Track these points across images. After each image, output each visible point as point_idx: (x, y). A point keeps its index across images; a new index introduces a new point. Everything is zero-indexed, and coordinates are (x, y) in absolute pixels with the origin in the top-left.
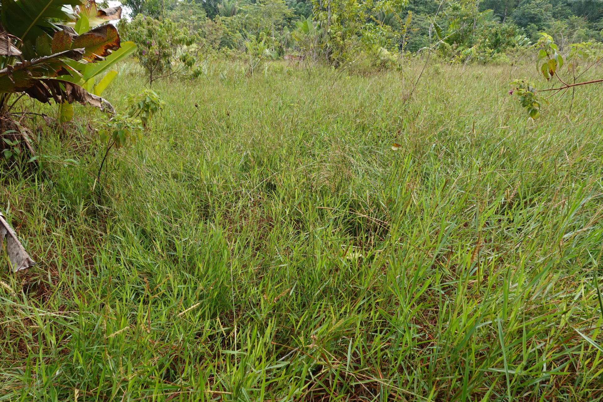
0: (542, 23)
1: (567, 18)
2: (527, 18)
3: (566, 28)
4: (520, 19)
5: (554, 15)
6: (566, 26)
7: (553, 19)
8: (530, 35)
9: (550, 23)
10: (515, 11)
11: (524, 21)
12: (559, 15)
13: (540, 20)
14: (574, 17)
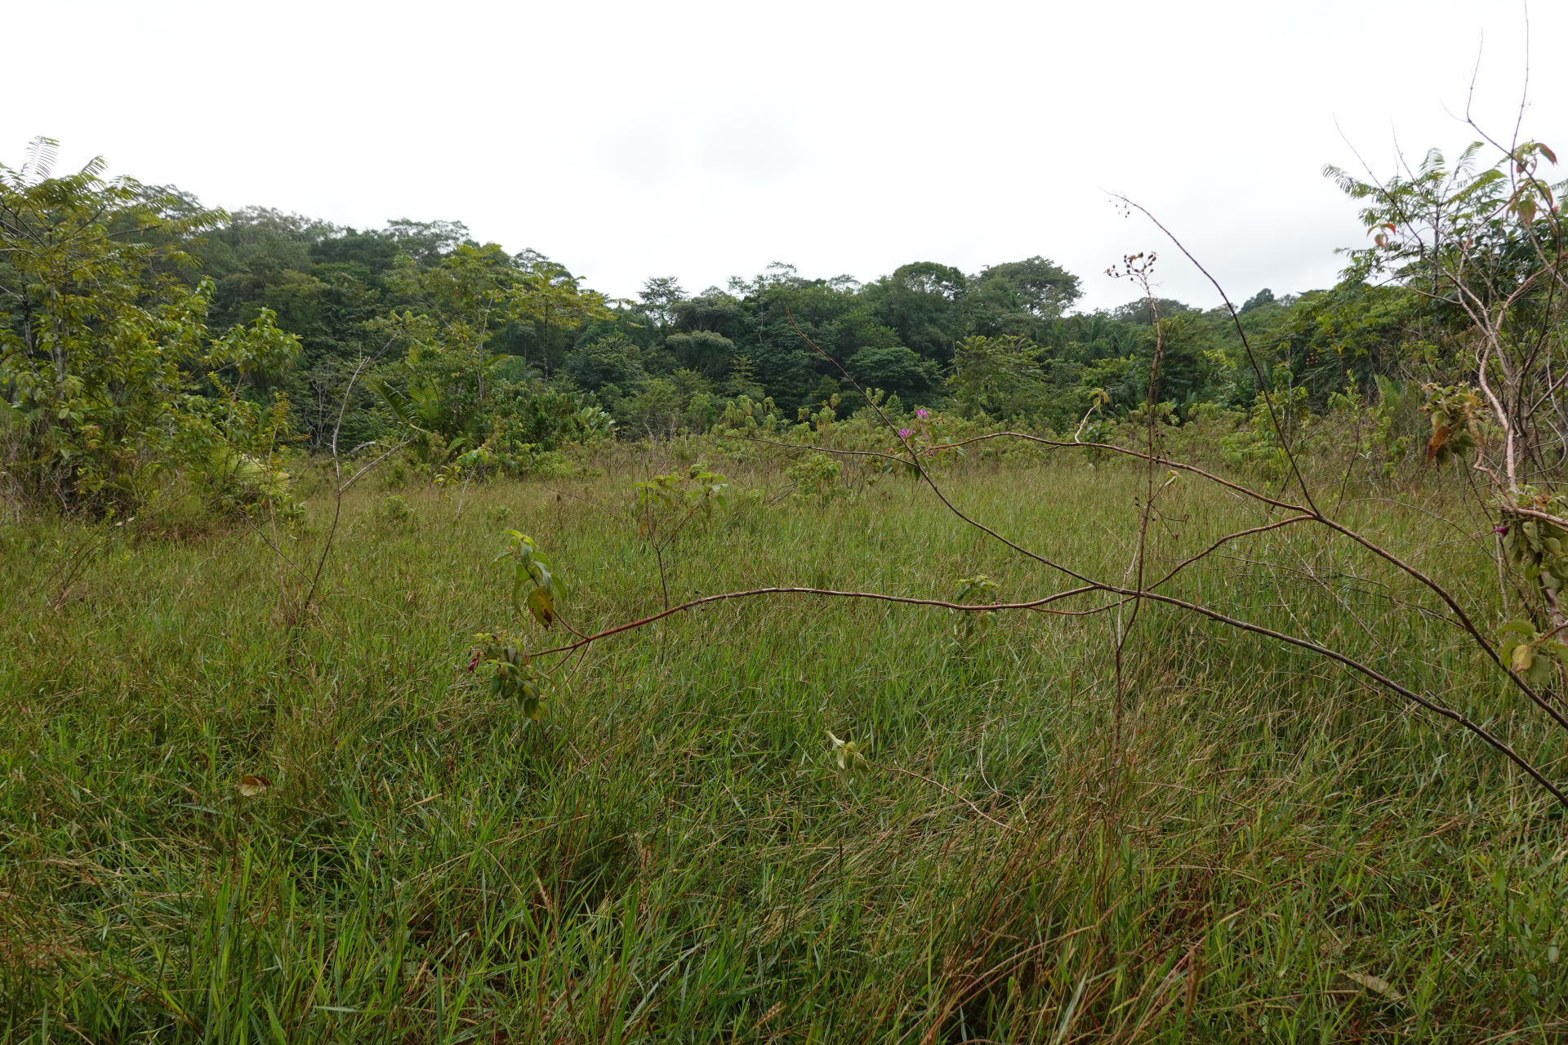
0: (628, 382)
1: (673, 374)
2: (596, 372)
3: (674, 393)
4: (584, 373)
5: (647, 367)
6: (673, 388)
7: (646, 374)
8: (609, 406)
9: (643, 383)
10: (570, 358)
11: (593, 378)
12: (655, 366)
13: (622, 377)
14: (683, 372)
